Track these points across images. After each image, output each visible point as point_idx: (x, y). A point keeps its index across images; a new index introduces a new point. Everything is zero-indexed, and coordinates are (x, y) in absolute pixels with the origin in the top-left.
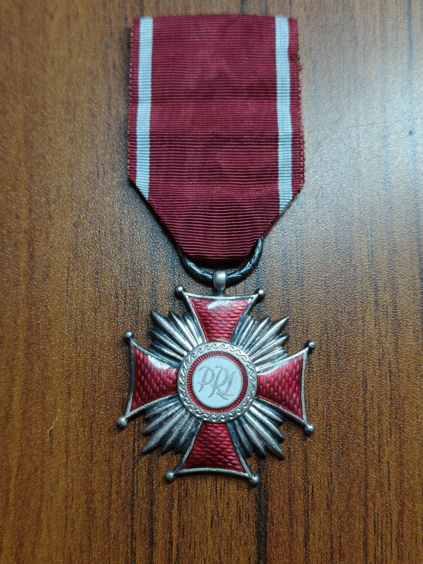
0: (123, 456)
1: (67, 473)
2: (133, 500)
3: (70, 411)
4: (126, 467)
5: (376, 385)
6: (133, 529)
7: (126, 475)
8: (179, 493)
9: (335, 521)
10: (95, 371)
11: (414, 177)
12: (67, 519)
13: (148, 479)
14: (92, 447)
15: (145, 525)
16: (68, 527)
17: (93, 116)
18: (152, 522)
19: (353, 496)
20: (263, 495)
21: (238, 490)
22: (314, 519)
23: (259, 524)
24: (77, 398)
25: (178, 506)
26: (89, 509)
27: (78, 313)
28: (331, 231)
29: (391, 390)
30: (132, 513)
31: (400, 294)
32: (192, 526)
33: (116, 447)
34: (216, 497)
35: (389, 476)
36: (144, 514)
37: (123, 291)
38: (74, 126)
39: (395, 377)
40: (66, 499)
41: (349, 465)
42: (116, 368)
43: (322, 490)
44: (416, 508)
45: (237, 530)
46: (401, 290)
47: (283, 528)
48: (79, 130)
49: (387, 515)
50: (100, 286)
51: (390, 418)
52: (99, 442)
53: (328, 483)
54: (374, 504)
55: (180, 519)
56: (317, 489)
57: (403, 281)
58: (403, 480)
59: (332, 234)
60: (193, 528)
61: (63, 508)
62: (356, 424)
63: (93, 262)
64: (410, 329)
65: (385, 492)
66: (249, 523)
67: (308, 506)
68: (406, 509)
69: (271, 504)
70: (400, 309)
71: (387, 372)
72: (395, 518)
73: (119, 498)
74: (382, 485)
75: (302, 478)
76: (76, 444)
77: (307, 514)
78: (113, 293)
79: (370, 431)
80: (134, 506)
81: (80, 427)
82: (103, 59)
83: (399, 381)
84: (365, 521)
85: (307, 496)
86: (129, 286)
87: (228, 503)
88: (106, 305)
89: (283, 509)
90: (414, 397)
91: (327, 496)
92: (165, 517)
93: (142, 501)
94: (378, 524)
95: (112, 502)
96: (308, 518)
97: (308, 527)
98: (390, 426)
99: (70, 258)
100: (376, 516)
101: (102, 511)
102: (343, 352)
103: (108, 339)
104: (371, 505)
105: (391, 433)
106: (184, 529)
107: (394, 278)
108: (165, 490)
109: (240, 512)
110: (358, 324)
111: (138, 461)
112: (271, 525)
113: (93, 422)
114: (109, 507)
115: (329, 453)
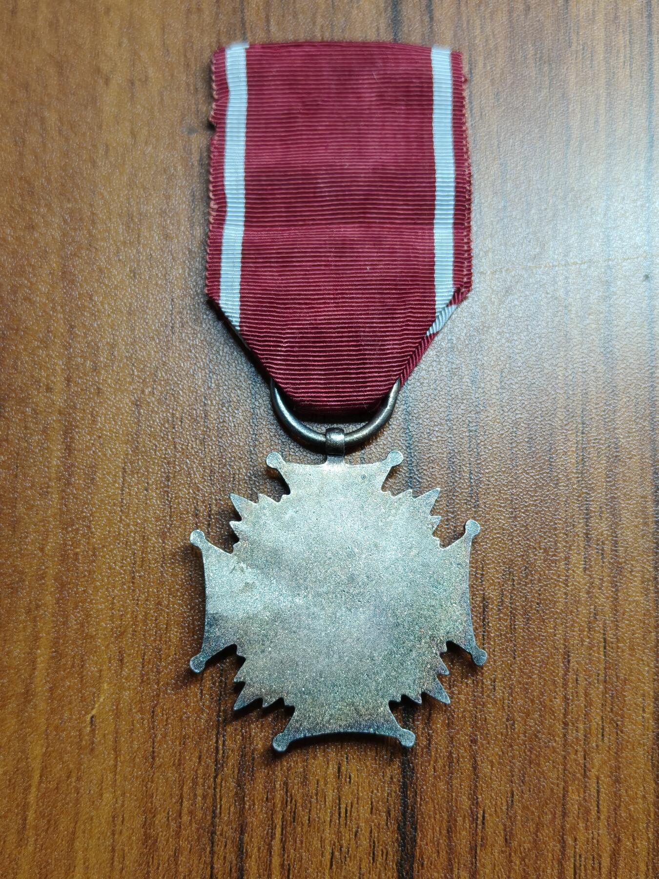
0: (200, 758)
1: (116, 781)
2: (213, 824)
3: (122, 688)
4: (205, 775)
5: (583, 660)
6: (212, 868)
7: (203, 786)
8: (283, 816)
9: (515, 864)
10: (162, 628)
11: (650, 346)
12: (113, 850)
13: (236, 793)
14: (153, 744)
15: (231, 863)
16: (116, 863)
17: (167, 237)
18: (242, 858)
19: (543, 826)
20: (409, 821)
21: (371, 813)
22: (485, 859)
23: (401, 866)
24: (133, 668)
25: (282, 834)
26: (147, 836)
27: (137, 538)
28: (522, 425)
29: (605, 668)
30: (213, 843)
31: (623, 524)
32: (301, 866)
33: (190, 744)
34: (339, 823)
35: (598, 797)
36: (229, 846)
37: (206, 506)
38: (138, 252)
39: (612, 648)
40: (113, 821)
41: (539, 780)
42: (193, 624)
43: (498, 817)
44: (637, 848)
45: (370, 873)
46: (625, 517)
47: (438, 872)
48: (144, 258)
49: (593, 857)
50: (171, 499)
51: (602, 711)
52: (165, 736)
53: (507, 805)
54: (575, 840)
55: (284, 855)
56: (490, 815)
57: (628, 504)
58: (620, 805)
59: (523, 429)
60: (303, 869)
61: (109, 834)
62: (551, 718)
63: (162, 461)
64: (636, 577)
65: (591, 822)
66: (387, 864)
67: (476, 841)
68: (622, 848)
69: (420, 835)
70: (622, 547)
71: (600, 642)
72: (606, 862)
73: (193, 820)
74: (588, 811)
75: (469, 799)
76: (130, 737)
77: (474, 852)
78: (191, 509)
79: (572, 730)
80: (216, 834)
81: (136, 713)
82: (184, 149)
83: (618, 656)
84: (560, 864)
85: (475, 825)
86: (216, 500)
87: (357, 832)
88: (180, 527)
89: (438, 844)
90: (639, 679)
91: (505, 825)
92: (261, 851)
93: (227, 826)
94: (580, 870)
95: (182, 827)
96: (476, 858)
97: (476, 871)
98: (603, 722)
99: (127, 454)
100: (578, 858)
101: (168, 841)
102: (535, 609)
103: (182, 579)
104: (570, 841)
105: (603, 733)
106: (289, 870)
107: (615, 498)
108: (262, 811)
109: (374, 847)
110: (558, 568)
111: (222, 766)
112: (420, 867)
113: (156, 705)
114: (178, 834)
115: (510, 762)
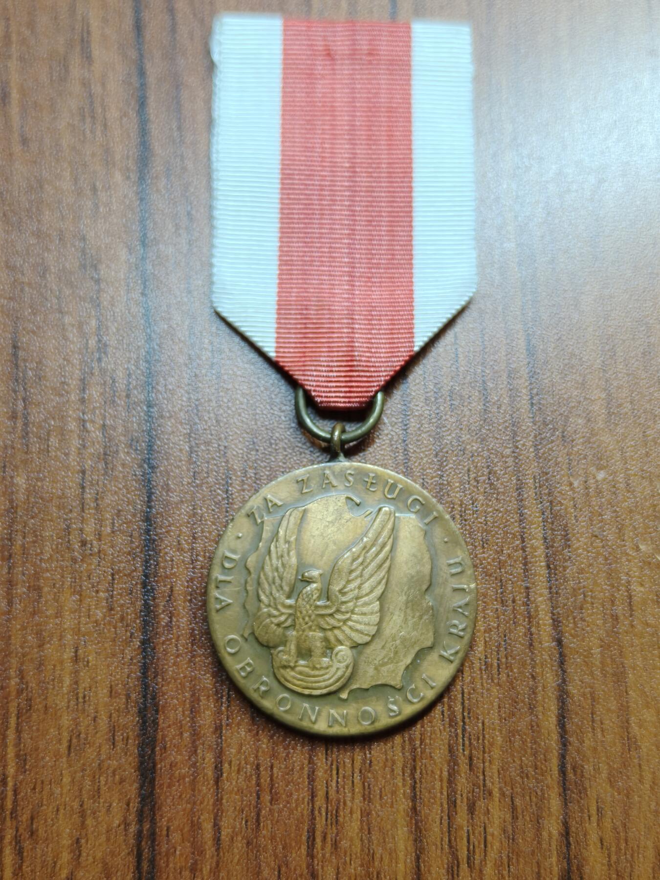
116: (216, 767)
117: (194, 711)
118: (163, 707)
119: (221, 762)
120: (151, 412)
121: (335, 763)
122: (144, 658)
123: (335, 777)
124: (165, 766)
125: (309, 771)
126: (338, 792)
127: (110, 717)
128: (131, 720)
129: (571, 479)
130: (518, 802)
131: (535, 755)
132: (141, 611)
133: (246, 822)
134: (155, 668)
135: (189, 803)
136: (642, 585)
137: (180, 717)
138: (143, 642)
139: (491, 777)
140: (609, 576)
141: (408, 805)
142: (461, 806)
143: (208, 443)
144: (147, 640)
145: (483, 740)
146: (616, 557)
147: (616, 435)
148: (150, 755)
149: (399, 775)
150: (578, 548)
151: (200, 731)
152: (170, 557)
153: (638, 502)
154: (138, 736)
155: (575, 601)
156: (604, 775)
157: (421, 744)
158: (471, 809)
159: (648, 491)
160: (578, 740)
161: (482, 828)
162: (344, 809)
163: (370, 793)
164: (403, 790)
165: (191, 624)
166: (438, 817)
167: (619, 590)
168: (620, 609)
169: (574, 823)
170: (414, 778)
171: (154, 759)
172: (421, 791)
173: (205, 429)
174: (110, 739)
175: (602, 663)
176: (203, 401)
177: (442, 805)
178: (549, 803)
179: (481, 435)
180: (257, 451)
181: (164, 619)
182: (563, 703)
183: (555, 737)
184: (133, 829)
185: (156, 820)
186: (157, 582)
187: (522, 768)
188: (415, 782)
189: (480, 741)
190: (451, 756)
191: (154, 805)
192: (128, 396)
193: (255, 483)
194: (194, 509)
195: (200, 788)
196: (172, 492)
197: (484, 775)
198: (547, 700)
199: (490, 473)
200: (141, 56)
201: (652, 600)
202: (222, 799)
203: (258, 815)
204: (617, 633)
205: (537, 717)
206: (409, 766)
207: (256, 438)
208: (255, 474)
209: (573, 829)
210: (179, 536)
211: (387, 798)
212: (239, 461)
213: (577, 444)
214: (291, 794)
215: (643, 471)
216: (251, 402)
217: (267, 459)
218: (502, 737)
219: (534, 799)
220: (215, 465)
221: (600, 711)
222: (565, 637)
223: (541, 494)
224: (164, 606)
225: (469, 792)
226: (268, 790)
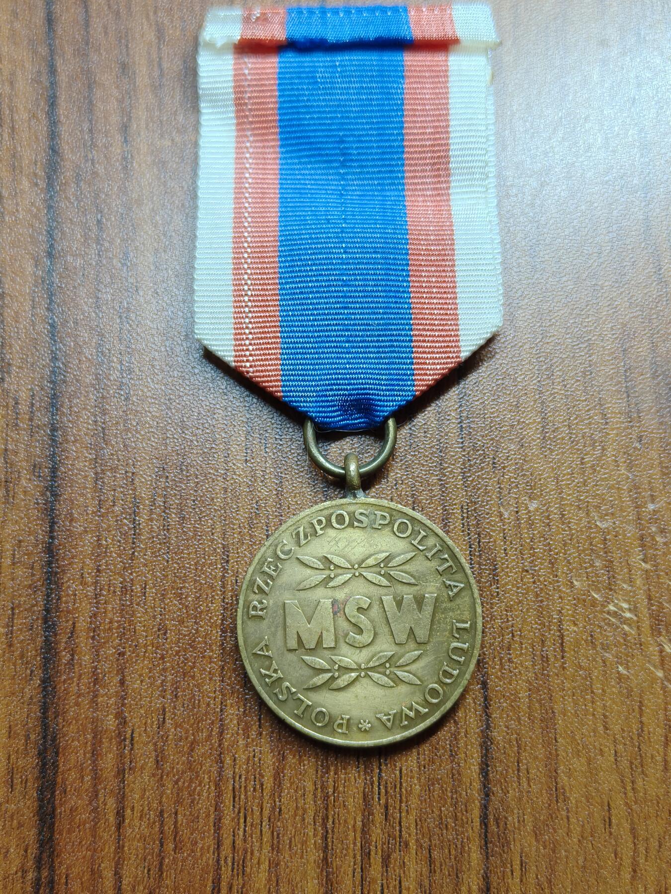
116: (118, 813)
117: (95, 754)
118: (65, 749)
119: (123, 808)
120: (56, 436)
121: (242, 811)
122: (44, 697)
123: (242, 825)
124: (65, 811)
125: (216, 819)
126: (245, 841)
127: (9, 759)
128: (29, 763)
129: (502, 509)
130: (435, 854)
131: (455, 805)
132: (41, 648)
133: (149, 870)
134: (55, 708)
135: (89, 850)
136: (575, 625)
137: (81, 757)
138: (43, 681)
139: (408, 828)
140: (540, 615)
141: (319, 856)
142: (375, 859)
143: (114, 469)
144: (48, 678)
145: (401, 789)
146: (548, 594)
147: (551, 462)
148: (49, 799)
149: (311, 824)
150: (506, 584)
151: (102, 774)
152: (73, 591)
153: (572, 535)
154: (37, 778)
155: (502, 641)
156: (529, 828)
157: (334, 792)
158: (386, 861)
159: (584, 522)
160: (502, 789)
161: (397, 882)
162: (251, 859)
163: (278, 842)
164: (314, 840)
165: (93, 663)
166: (351, 869)
167: (550, 630)
168: (551, 650)
169: (496, 878)
170: (326, 828)
171: (53, 803)
172: (333, 842)
173: (112, 454)
174: (7, 781)
175: (529, 707)
176: (110, 424)
177: (355, 857)
178: (469, 855)
179: (406, 461)
180: (167, 477)
181: (65, 657)
182: (487, 750)
183: (477, 785)
184: (31, 875)
185: (54, 867)
186: (58, 617)
187: (441, 819)
188: (327, 832)
189: (398, 789)
190: (366, 805)
191: (53, 852)
192: (31, 420)
193: (164, 512)
194: (98, 540)
195: (101, 834)
196: (76, 522)
197: (400, 825)
198: (469, 747)
199: (414, 503)
200: (52, 52)
201: (586, 641)
202: (123, 847)
203: (161, 864)
204: (548, 676)
205: (459, 765)
206: (321, 814)
207: (166, 464)
208: (164, 502)
209: (495, 884)
210: (82, 569)
211: (297, 848)
212: (147, 488)
213: (508, 471)
214: (196, 843)
215: (580, 500)
216: (161, 425)
217: (177, 486)
218: (420, 786)
219: (453, 852)
220: (122, 492)
221: (526, 759)
222: (491, 680)
223: (468, 525)
224: (66, 643)
225: (385, 844)
226: (172, 838)
